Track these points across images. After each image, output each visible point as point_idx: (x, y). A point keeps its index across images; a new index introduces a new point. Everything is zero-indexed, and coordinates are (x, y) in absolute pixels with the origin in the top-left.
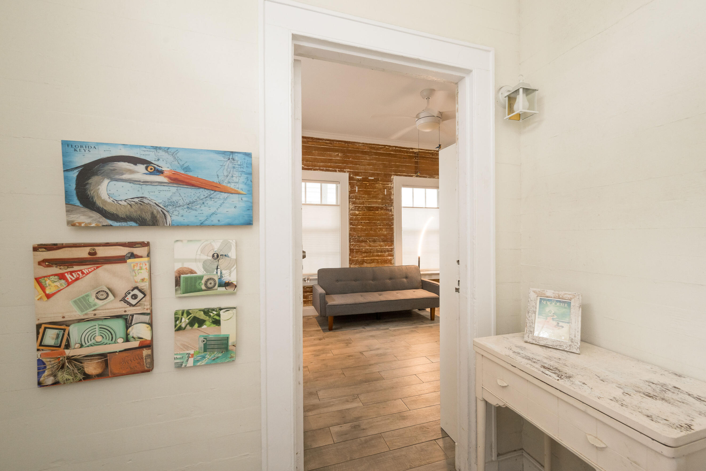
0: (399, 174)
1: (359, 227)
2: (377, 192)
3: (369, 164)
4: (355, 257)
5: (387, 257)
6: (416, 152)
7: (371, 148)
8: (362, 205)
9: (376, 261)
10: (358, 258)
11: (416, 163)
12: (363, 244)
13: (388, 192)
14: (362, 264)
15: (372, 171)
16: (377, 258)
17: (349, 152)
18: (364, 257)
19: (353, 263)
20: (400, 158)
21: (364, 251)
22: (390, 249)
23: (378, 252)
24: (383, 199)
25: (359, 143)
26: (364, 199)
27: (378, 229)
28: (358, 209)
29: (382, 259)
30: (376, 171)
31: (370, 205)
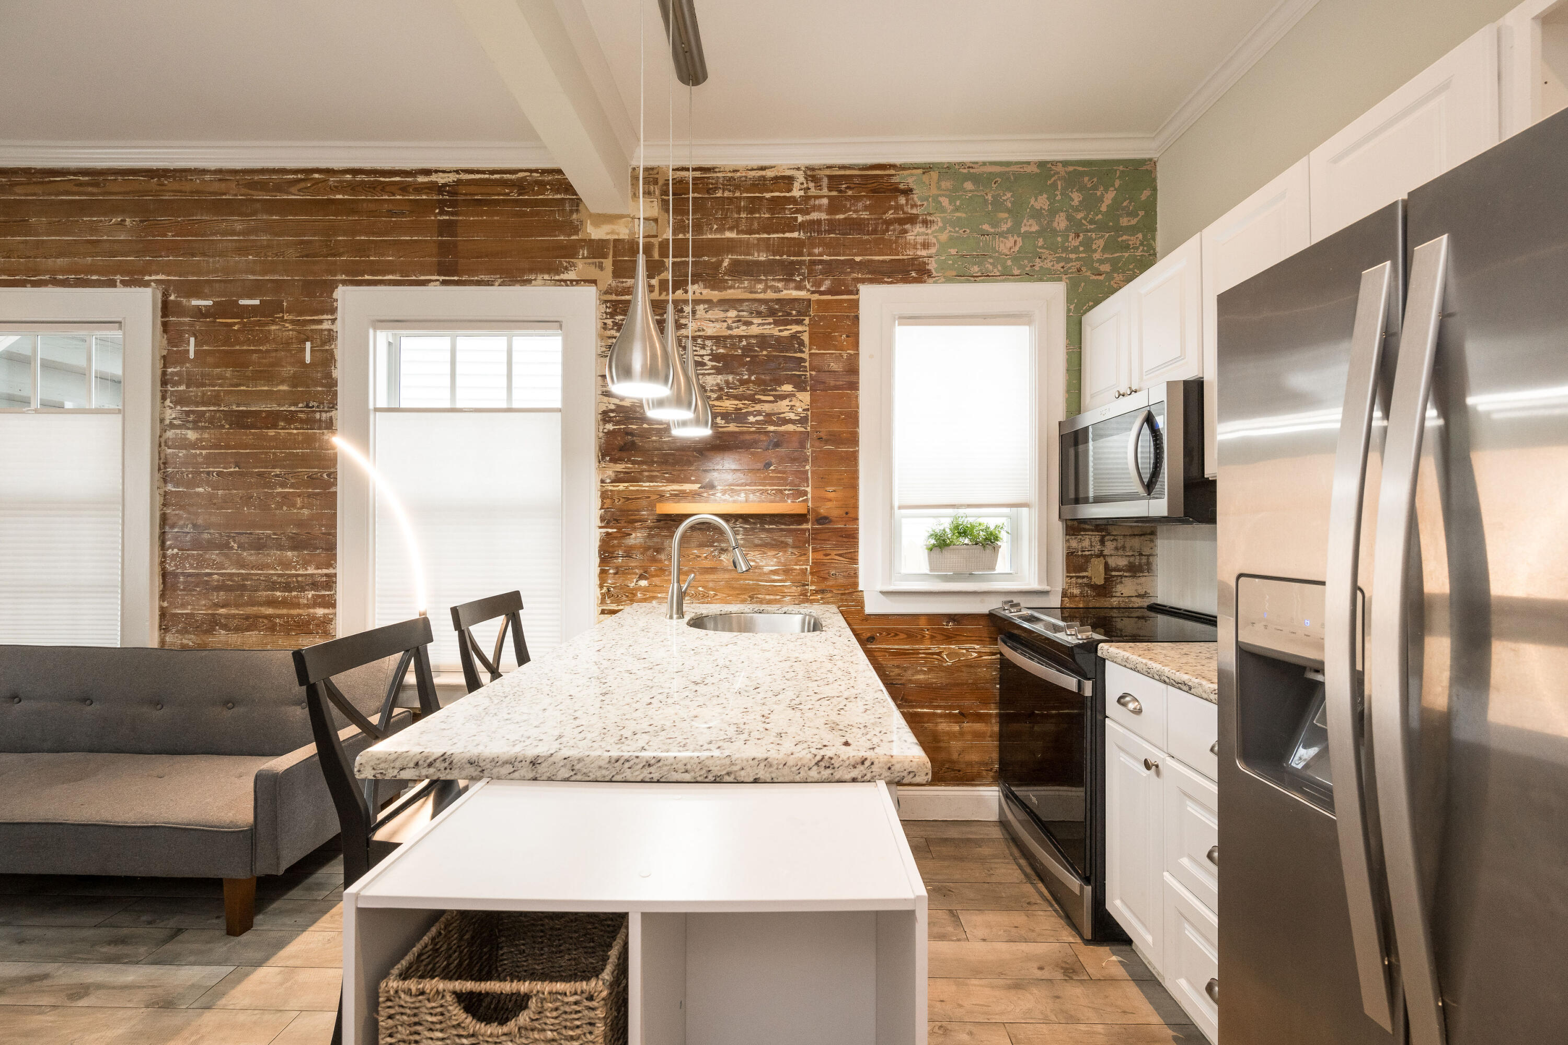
0: (367, 277)
1: (201, 490)
2: (274, 354)
3: (242, 250)
4: (183, 606)
5: (312, 611)
6: (445, 185)
7: (252, 185)
8: (212, 408)
9: (266, 621)
10: (194, 609)
11: (447, 228)
12: (214, 555)
13: (318, 354)
14: (210, 631)
15: (253, 273)
16: (270, 611)
17: (167, 207)
18: (217, 605)
19: (173, 625)
20: (371, 213)
21: (218, 581)
22: (324, 579)
23: (274, 589)
24: (295, 381)
25: (204, 171)
26: (220, 385)
27: (274, 497)
28: (195, 422)
29: (288, 616)
30: (273, 272)
31: (245, 405)
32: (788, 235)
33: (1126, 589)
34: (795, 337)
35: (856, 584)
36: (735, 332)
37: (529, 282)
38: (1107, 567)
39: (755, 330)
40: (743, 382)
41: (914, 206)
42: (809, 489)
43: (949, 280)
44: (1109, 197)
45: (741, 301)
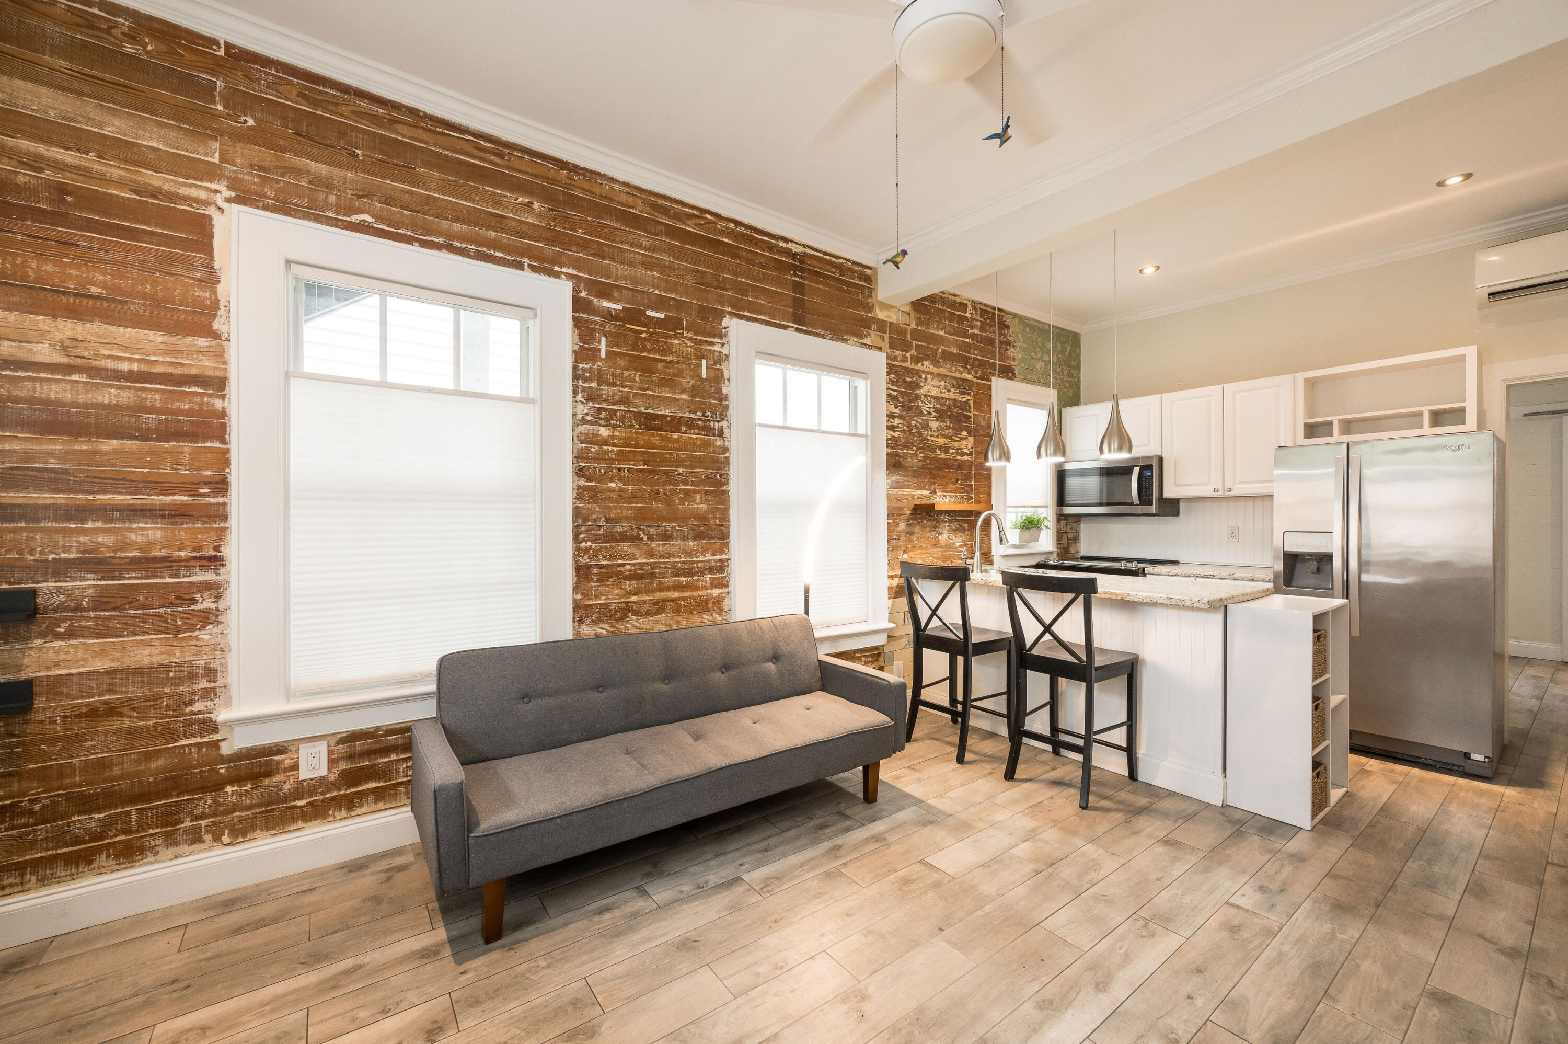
0: (746, 313)
1: (613, 485)
2: (676, 366)
3: (649, 265)
4: (597, 597)
5: (709, 591)
6: (796, 254)
7: (655, 207)
8: (622, 408)
9: (672, 604)
10: (607, 599)
11: (798, 287)
12: (626, 547)
13: (711, 371)
14: (623, 619)
15: (658, 288)
16: (676, 595)
17: (574, 202)
18: (630, 594)
19: (586, 617)
20: (749, 261)
21: (630, 571)
22: (718, 564)
23: (679, 575)
24: (694, 392)
25: (612, 180)
26: (630, 387)
27: (678, 493)
28: (607, 420)
29: (690, 597)
30: (675, 292)
31: (653, 408)
32: (965, 340)
33: (1072, 550)
34: (967, 402)
35: (990, 552)
36: (944, 395)
37: (845, 341)
38: (1068, 539)
39: (952, 396)
40: (948, 427)
41: (1010, 336)
42: (973, 496)
43: (1022, 381)
44: (1069, 348)
45: (947, 376)
